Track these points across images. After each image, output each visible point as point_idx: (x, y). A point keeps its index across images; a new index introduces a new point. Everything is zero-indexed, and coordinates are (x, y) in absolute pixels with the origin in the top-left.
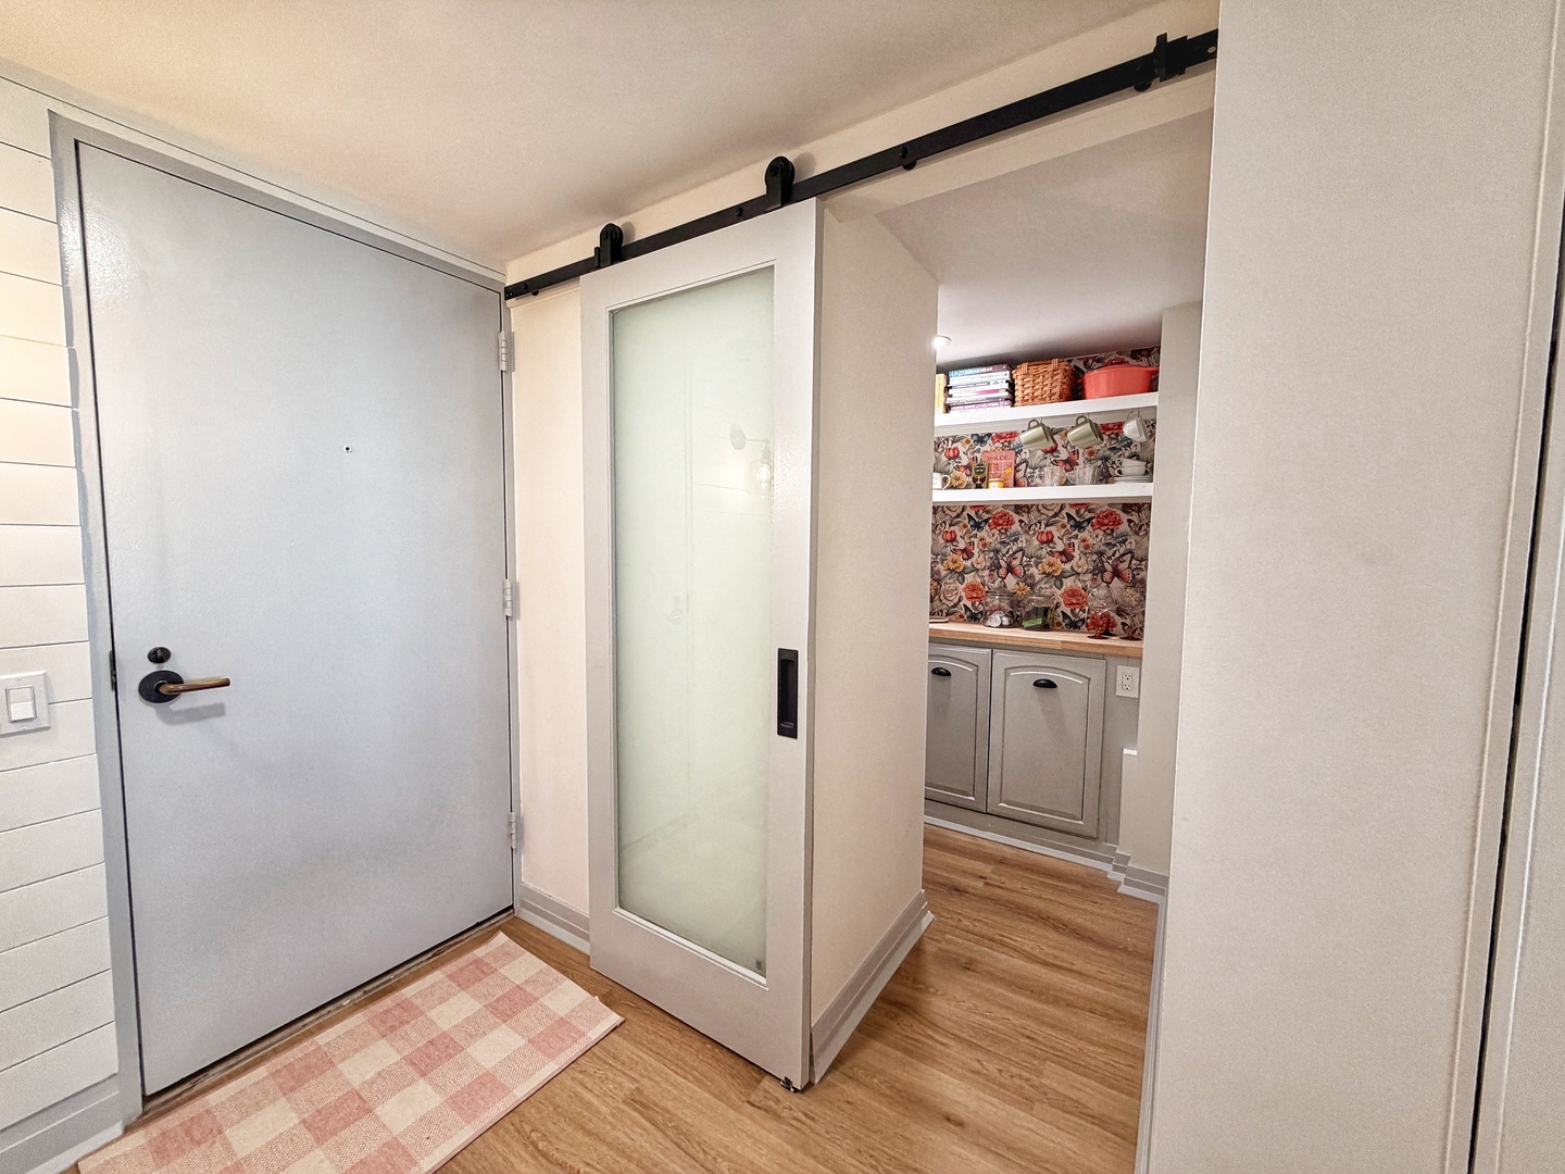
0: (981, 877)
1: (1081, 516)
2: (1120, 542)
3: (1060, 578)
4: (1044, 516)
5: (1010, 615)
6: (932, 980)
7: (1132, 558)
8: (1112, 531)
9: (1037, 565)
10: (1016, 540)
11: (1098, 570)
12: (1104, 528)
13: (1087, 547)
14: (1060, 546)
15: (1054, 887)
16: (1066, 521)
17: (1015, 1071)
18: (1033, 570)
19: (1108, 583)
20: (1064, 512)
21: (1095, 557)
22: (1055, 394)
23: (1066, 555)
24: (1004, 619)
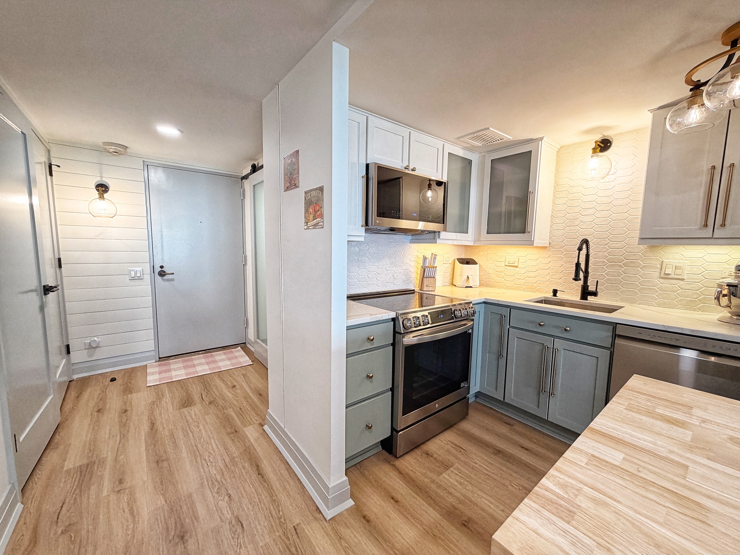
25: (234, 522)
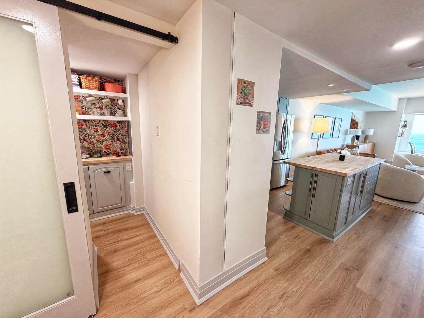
0: (102, 230)
1: (106, 124)
2: (118, 131)
3: (102, 142)
4: (94, 124)
5: (89, 154)
6: (109, 260)
7: (121, 135)
8: (115, 128)
9: (94, 138)
10: (86, 131)
11: (113, 139)
12: (113, 127)
13: (109, 133)
14: (101, 133)
15: (121, 222)
16: (101, 125)
17: (142, 261)
18: (93, 140)
19: (116, 142)
20: (100, 123)
21: (112, 135)
22: (97, 87)
23: (103, 135)
24: (87, 155)
25: (283, 300)
